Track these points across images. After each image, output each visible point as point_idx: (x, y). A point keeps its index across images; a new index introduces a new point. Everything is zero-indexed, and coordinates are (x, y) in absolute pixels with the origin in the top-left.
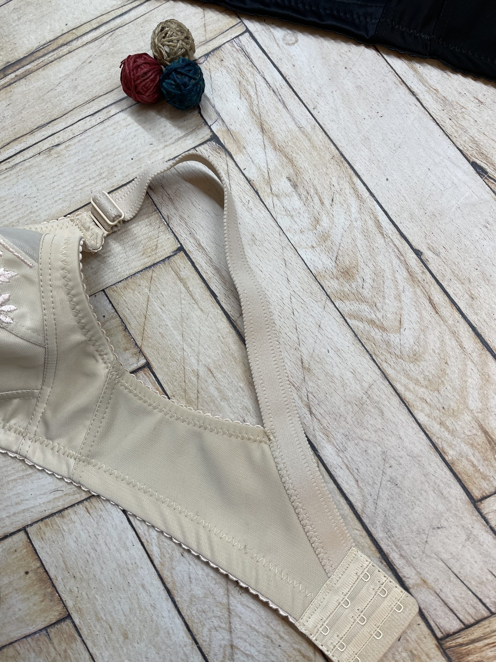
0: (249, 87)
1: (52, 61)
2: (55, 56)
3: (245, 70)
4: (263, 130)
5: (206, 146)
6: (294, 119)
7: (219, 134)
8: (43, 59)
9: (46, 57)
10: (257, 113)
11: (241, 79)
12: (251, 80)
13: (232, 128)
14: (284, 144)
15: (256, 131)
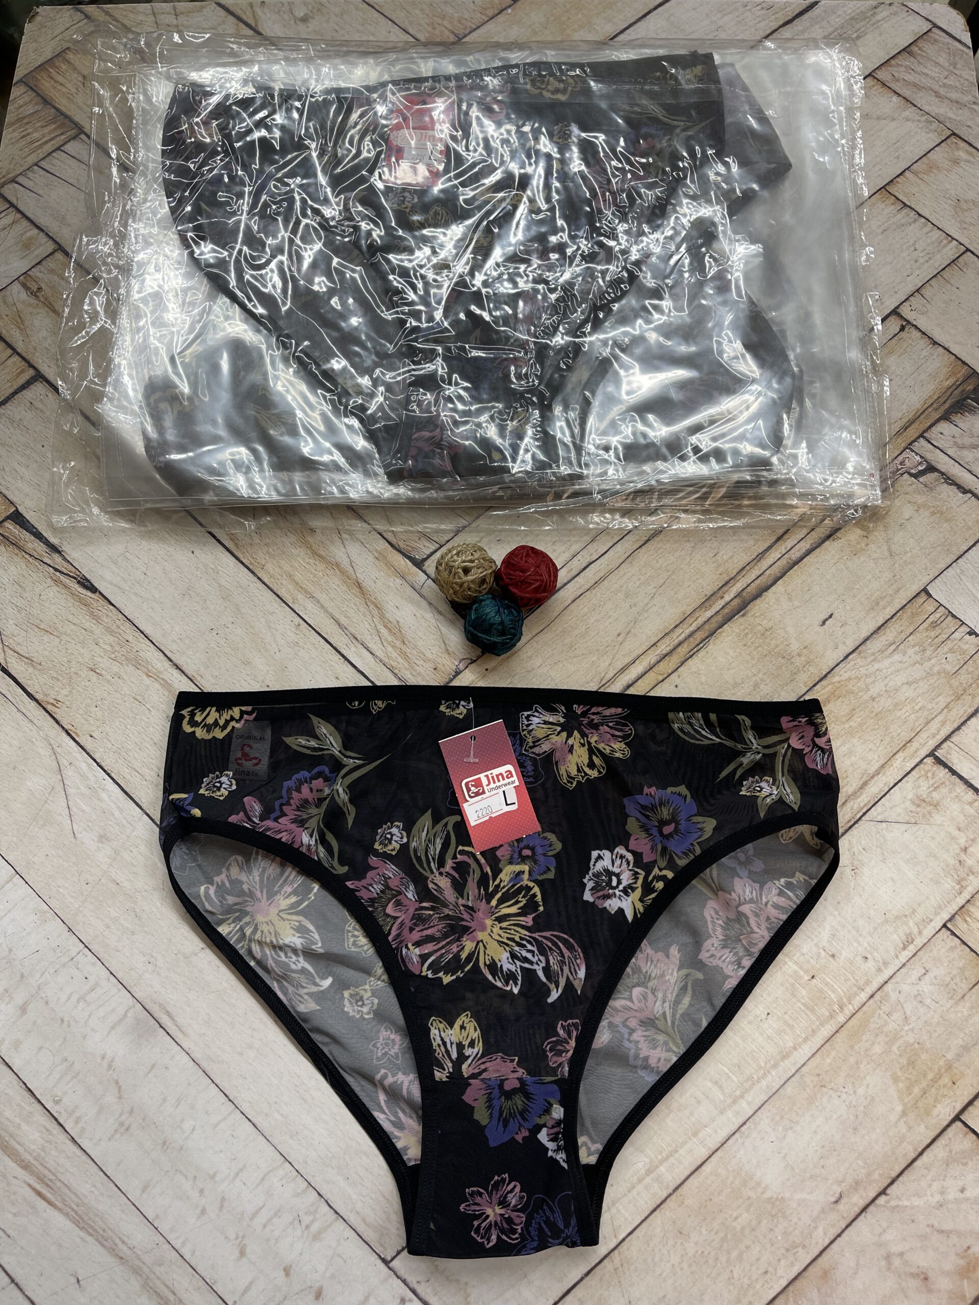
0: (390, 639)
1: (676, 627)
2: (674, 635)
3: (400, 660)
4: (359, 586)
5: (428, 552)
6: (322, 607)
7: (415, 569)
8: (692, 629)
9: (687, 632)
10: (372, 607)
11: (403, 647)
12: (390, 649)
13: (399, 581)
14: (328, 572)
15: (368, 584)
